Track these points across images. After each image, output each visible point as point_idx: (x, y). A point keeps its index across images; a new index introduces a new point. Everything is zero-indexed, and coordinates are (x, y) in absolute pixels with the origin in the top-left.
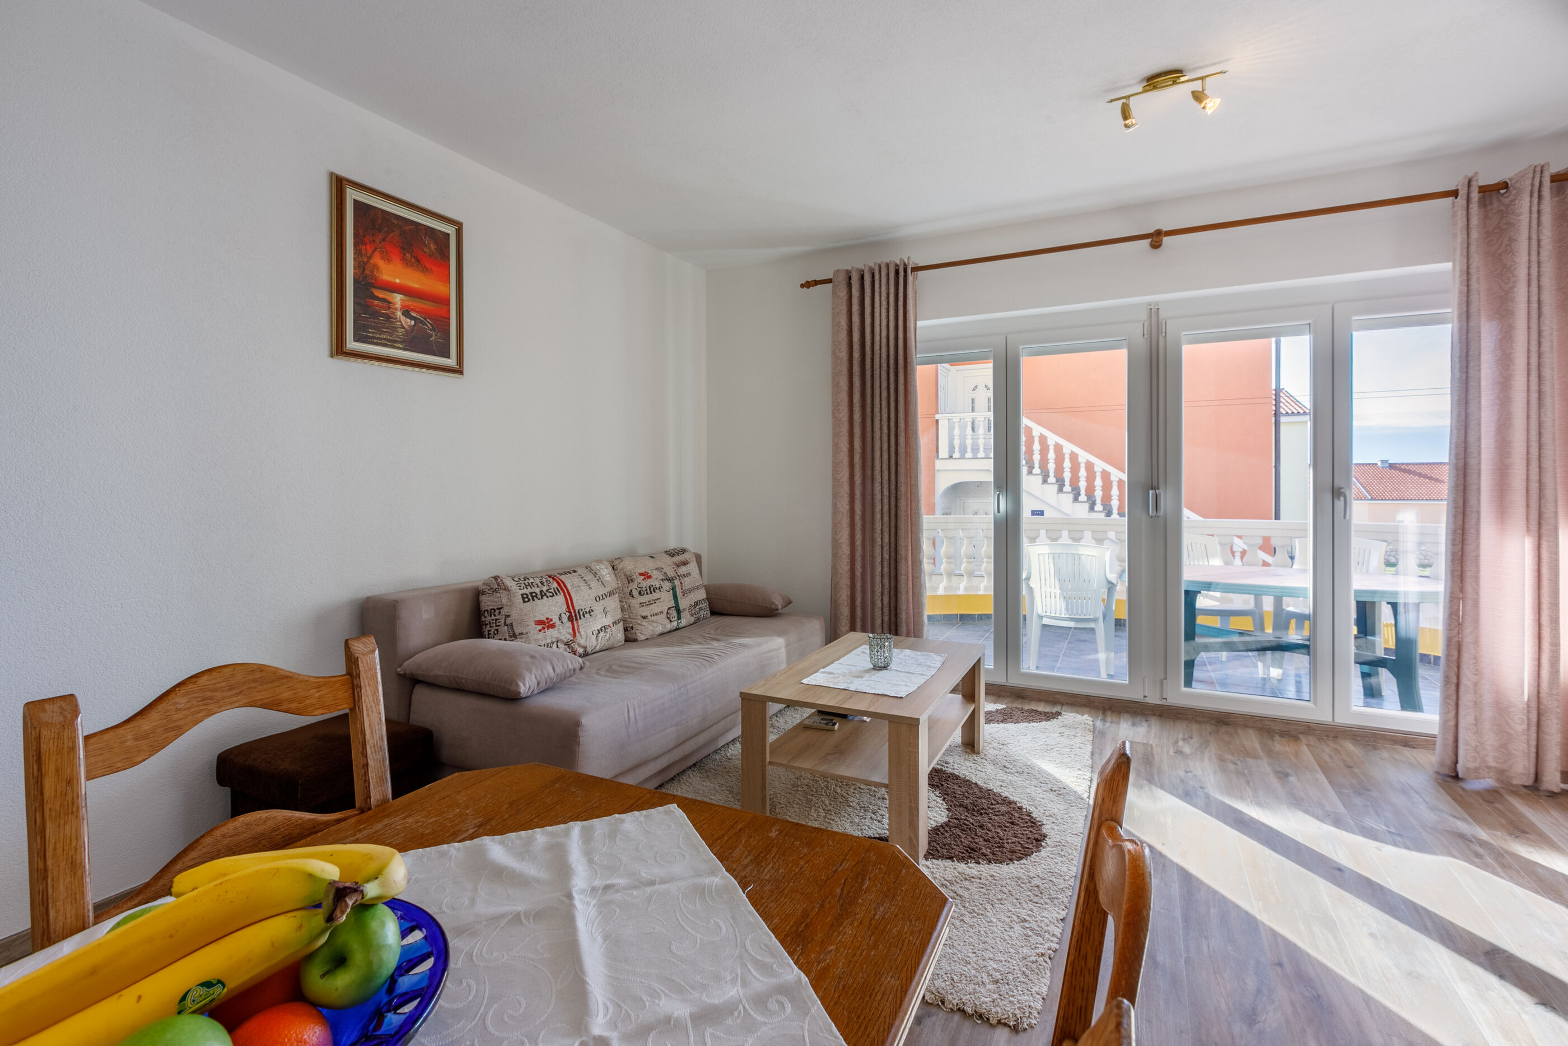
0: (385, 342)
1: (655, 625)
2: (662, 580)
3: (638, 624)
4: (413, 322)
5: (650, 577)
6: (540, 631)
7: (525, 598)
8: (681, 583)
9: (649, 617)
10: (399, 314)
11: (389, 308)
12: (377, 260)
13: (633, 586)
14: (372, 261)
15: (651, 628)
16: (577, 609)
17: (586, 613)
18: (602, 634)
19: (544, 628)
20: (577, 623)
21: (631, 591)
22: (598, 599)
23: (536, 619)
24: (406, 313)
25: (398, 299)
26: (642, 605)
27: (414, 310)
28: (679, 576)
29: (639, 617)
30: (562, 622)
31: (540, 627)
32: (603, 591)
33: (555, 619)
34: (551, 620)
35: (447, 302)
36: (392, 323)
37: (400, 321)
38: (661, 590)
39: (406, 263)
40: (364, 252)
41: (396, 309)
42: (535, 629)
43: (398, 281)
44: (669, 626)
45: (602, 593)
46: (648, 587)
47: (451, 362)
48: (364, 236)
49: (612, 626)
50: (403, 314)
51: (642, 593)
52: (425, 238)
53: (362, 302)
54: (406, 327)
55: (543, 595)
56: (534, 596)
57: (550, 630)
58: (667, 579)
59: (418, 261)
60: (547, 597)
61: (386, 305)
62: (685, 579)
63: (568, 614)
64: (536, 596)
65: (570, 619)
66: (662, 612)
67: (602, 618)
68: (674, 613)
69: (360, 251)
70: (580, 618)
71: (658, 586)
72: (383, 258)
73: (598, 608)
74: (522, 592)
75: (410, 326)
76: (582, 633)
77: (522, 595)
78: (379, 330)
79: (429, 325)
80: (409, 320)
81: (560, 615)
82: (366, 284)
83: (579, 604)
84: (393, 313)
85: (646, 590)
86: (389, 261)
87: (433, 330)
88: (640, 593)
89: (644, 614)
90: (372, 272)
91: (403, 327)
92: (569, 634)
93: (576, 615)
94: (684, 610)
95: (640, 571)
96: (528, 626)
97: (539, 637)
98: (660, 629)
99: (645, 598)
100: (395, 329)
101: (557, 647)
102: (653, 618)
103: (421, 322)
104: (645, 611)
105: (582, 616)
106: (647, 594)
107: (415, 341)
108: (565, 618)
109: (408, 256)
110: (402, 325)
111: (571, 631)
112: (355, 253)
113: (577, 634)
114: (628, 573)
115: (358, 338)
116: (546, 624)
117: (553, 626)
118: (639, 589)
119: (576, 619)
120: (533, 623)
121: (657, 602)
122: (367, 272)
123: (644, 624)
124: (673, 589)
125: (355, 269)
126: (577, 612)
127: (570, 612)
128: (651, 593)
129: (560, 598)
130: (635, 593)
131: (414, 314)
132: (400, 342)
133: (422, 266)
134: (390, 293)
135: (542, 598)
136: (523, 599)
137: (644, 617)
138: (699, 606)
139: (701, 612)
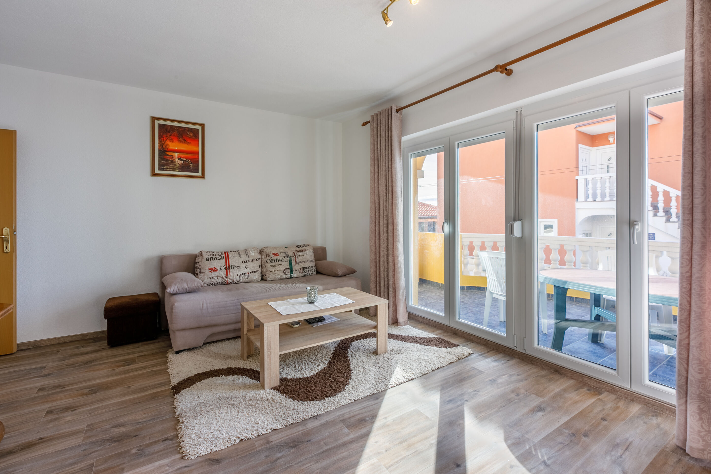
0: (171, 170)
1: (276, 275)
2: (284, 257)
3: (268, 274)
4: (183, 162)
5: (278, 255)
6: (210, 272)
7: (208, 259)
8: (296, 259)
9: (273, 271)
10: (177, 159)
11: (173, 158)
12: (168, 142)
13: (268, 258)
14: (166, 143)
15: (274, 276)
16: (230, 265)
17: (235, 267)
18: (242, 276)
19: (212, 271)
20: (230, 270)
21: (267, 260)
22: (243, 262)
23: (210, 267)
24: (180, 159)
25: (176, 155)
26: (271, 266)
27: (183, 158)
28: (295, 256)
29: (269, 271)
30: (221, 270)
31: (210, 270)
32: (247, 259)
33: (218, 268)
34: (216, 268)
35: (198, 153)
36: (174, 163)
37: (177, 162)
38: (283, 261)
39: (180, 141)
40: (163, 140)
41: (176, 158)
42: (208, 271)
43: (176, 148)
44: (285, 276)
45: (247, 260)
46: (275, 259)
47: (200, 174)
48: (163, 135)
49: (249, 273)
50: (178, 159)
51: (272, 261)
52: (188, 132)
53: (162, 157)
54: (180, 164)
55: (216, 258)
56: (212, 259)
57: (215, 272)
58: (287, 257)
59: (185, 140)
60: (217, 260)
61: (172, 157)
62: (299, 257)
63: (225, 267)
65: (226, 268)
66: (281, 270)
67: (244, 270)
68: (289, 271)
69: (161, 140)
70: (231, 269)
71: (281, 259)
72: (170, 141)
73: (244, 265)
74: (207, 257)
75: (181, 163)
76: (231, 274)
77: (207, 258)
78: (169, 166)
79: (190, 162)
80: (181, 161)
81: (221, 267)
82: (163, 152)
83: (232, 263)
84: (175, 159)
85: (274, 261)
86: (172, 141)
87: (191, 163)
88: (271, 262)
89: (271, 270)
90: (166, 147)
91: (179, 164)
92: (225, 274)
93: (229, 268)
94: (295, 270)
95: (274, 253)
96: (206, 269)
97: (209, 274)
98: (279, 277)
99: (273, 264)
100: (175, 165)
101: (218, 278)
102: (275, 272)
103: (186, 161)
104: (272, 269)
105: (232, 268)
106: (274, 262)
108: (223, 268)
109: (181, 139)
110: (178, 163)
111: (225, 273)
112: (159, 141)
113: (228, 275)
114: (268, 253)
115: (160, 169)
116: (214, 270)
117: (217, 271)
118: (270, 260)
119: (229, 269)
120: (208, 269)
121: (279, 266)
122: (164, 147)
123: (271, 274)
124: (289, 261)
125: (159, 146)
126: (230, 266)
127: (226, 266)
128: (276, 262)
129: (224, 261)
130: (269, 261)
131: (183, 159)
132: (177, 169)
133: (187, 142)
134: (173, 153)
135: (214, 260)
136: (207, 259)
137: (271, 271)
138: (308, 269)
139: (308, 272)
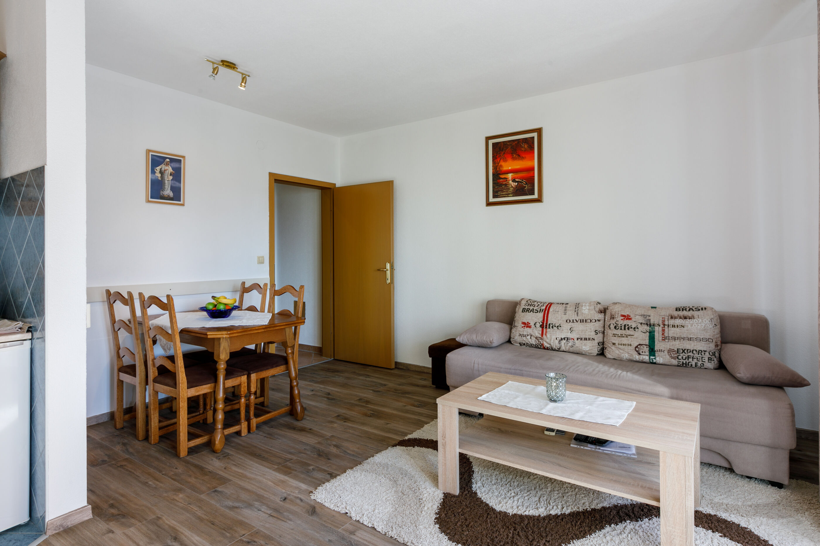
0: (505, 195)
1: (621, 351)
2: (641, 324)
3: (609, 347)
4: (517, 184)
5: (630, 319)
6: (522, 327)
7: (524, 310)
8: (663, 330)
9: (617, 344)
10: (511, 182)
11: (507, 181)
12: (502, 163)
13: (613, 322)
14: (500, 164)
15: (617, 352)
16: (549, 322)
17: (555, 326)
18: (564, 342)
19: (525, 326)
20: (546, 330)
21: (610, 324)
22: (568, 321)
23: (523, 321)
24: (514, 181)
25: (510, 176)
26: (614, 335)
27: (517, 178)
28: (664, 325)
29: (610, 343)
30: (535, 327)
31: (523, 325)
32: (574, 317)
33: (532, 324)
34: (530, 324)
35: (533, 169)
36: (508, 186)
37: (511, 185)
38: (636, 330)
39: (514, 159)
40: (496, 162)
41: (509, 180)
42: (521, 325)
43: (510, 168)
44: (637, 357)
45: (574, 319)
46: (623, 325)
47: (536, 196)
48: (496, 155)
49: (575, 339)
50: (512, 182)
51: (617, 328)
52: (522, 144)
53: (496, 182)
54: (514, 186)
55: (532, 311)
56: (528, 310)
57: (528, 328)
58: (647, 324)
59: (519, 156)
60: (533, 312)
61: (505, 180)
62: (673, 329)
63: (541, 324)
64: (528, 311)
65: (542, 326)
66: (631, 345)
67: (568, 332)
68: (646, 349)
69: (495, 162)
70: (549, 328)
71: (633, 327)
72: (504, 161)
73: (567, 326)
74: (524, 307)
75: (515, 186)
76: (548, 335)
77: (523, 308)
78: (502, 191)
79: (524, 182)
80: (515, 183)
81: (536, 323)
82: (497, 175)
83: (552, 319)
84: (508, 182)
85: (621, 327)
86: (505, 161)
87: (526, 184)
88: (615, 327)
89: (614, 342)
90: (499, 169)
91: (512, 187)
92: (539, 334)
93: (546, 326)
94: (660, 351)
95: (623, 314)
96: (519, 323)
97: (521, 330)
98: (626, 356)
99: (619, 332)
100: (509, 189)
101: (531, 338)
102: (620, 346)
103: (521, 182)
104: (616, 340)
105: (551, 327)
106: (621, 329)
107: (519, 191)
108: (538, 325)
109: (515, 155)
110: (512, 186)
111: (541, 332)
112: (493, 164)
113: (544, 336)
114: (613, 313)
116: (527, 325)
117: (530, 327)
118: (615, 325)
119: (546, 328)
120: (521, 323)
121: (629, 337)
122: (498, 169)
123: (613, 348)
124: (650, 332)
125: (493, 170)
126: (548, 324)
127: (543, 323)
128: (625, 329)
129: (541, 315)
130: (612, 327)
131: (517, 180)
132: (511, 194)
133: (521, 157)
134: (506, 175)
135: (530, 312)
136: (523, 310)
137: (614, 344)
138: (691, 354)
139: (690, 360)
